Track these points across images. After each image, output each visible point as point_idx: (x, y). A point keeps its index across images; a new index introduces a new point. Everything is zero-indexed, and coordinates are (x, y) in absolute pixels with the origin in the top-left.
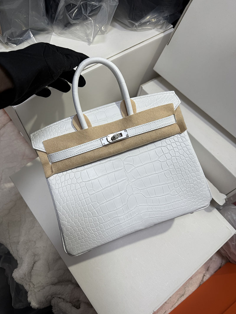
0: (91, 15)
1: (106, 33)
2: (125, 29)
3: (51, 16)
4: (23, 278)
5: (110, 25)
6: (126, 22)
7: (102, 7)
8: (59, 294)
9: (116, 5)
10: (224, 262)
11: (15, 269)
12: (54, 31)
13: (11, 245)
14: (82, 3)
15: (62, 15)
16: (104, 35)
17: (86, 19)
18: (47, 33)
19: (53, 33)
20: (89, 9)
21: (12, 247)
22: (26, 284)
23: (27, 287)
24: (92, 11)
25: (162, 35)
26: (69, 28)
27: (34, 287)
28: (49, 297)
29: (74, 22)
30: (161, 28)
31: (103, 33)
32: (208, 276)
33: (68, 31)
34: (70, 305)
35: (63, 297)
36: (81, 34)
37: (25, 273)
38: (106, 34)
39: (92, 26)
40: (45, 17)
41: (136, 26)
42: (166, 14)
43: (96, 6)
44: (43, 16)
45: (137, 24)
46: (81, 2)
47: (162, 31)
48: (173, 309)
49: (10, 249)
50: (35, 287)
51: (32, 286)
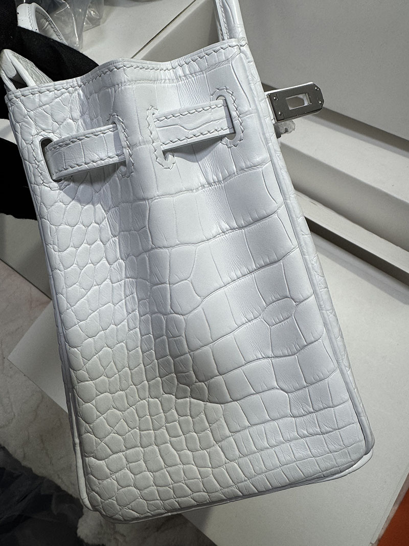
1: (101, 20)
2: (136, 3)
4: (99, 533)
5: (105, 4)
11: (80, 520)
13: (58, 475)
16: (100, 26)
21: (62, 479)
22: (110, 540)
31: (95, 22)
37: (101, 522)
38: (104, 23)
39: (70, 13)
49: (58, 482)
50: (127, 539)
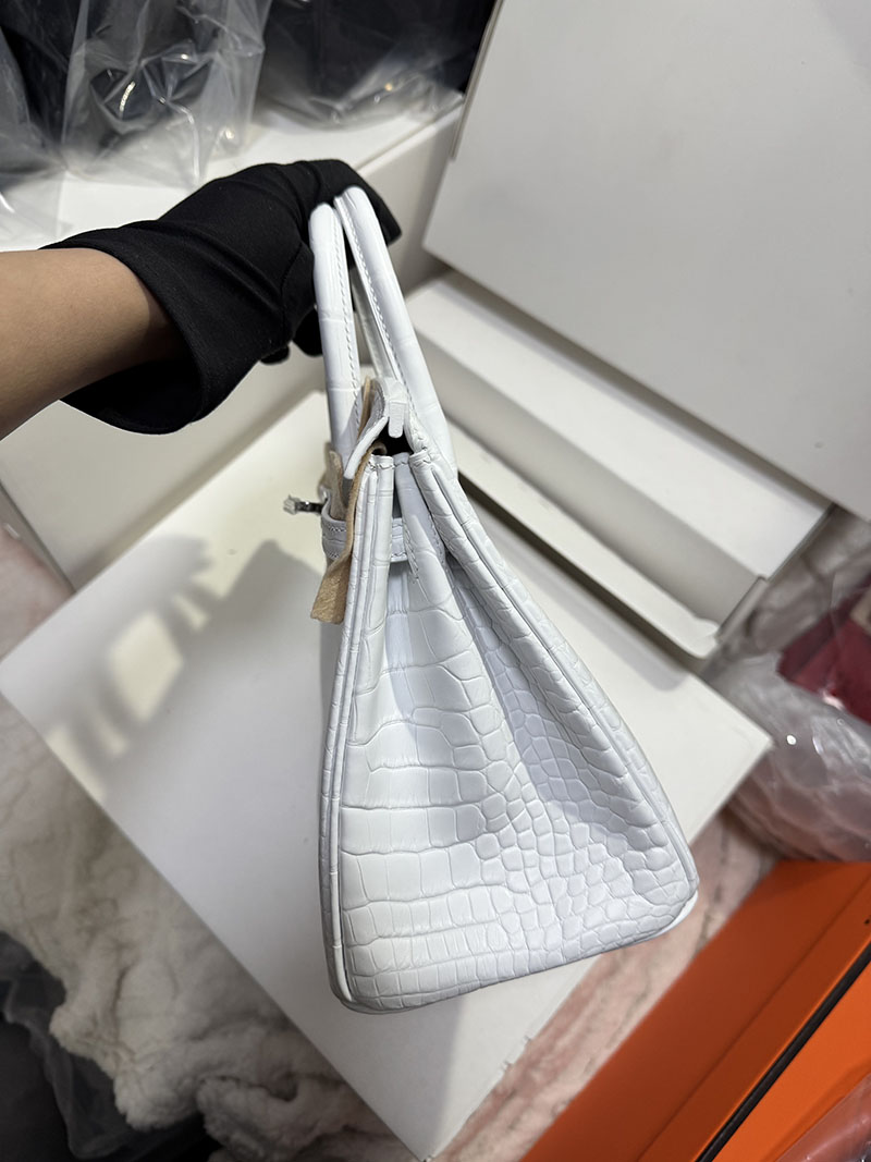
0: (182, 99)
3: (52, 120)
4: (89, 1034)
5: (252, 121)
6: (304, 103)
7: (214, 67)
8: (221, 1064)
9: (258, 55)
10: (769, 863)
11: (58, 1008)
12: (67, 168)
13: (31, 930)
14: (144, 62)
15: (84, 110)
17: (168, 113)
18: (46, 177)
19: (68, 174)
20: (172, 79)
23: (107, 1065)
24: (182, 84)
25: (431, 131)
26: (117, 148)
27: (132, 1060)
28: (187, 1082)
29: (130, 126)
30: (424, 109)
32: (720, 919)
33: (114, 163)
34: (261, 1093)
35: (235, 1071)
36: (162, 165)
37: (95, 1015)
39: (191, 132)
40: (30, 125)
41: (339, 115)
42: (433, 61)
43: (192, 66)
44: (22, 121)
45: (339, 106)
46: (139, 61)
47: (428, 116)
48: (615, 1046)
50: (137, 1057)
51: (125, 1057)
